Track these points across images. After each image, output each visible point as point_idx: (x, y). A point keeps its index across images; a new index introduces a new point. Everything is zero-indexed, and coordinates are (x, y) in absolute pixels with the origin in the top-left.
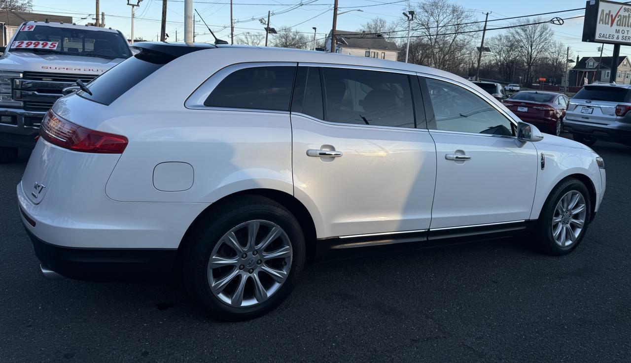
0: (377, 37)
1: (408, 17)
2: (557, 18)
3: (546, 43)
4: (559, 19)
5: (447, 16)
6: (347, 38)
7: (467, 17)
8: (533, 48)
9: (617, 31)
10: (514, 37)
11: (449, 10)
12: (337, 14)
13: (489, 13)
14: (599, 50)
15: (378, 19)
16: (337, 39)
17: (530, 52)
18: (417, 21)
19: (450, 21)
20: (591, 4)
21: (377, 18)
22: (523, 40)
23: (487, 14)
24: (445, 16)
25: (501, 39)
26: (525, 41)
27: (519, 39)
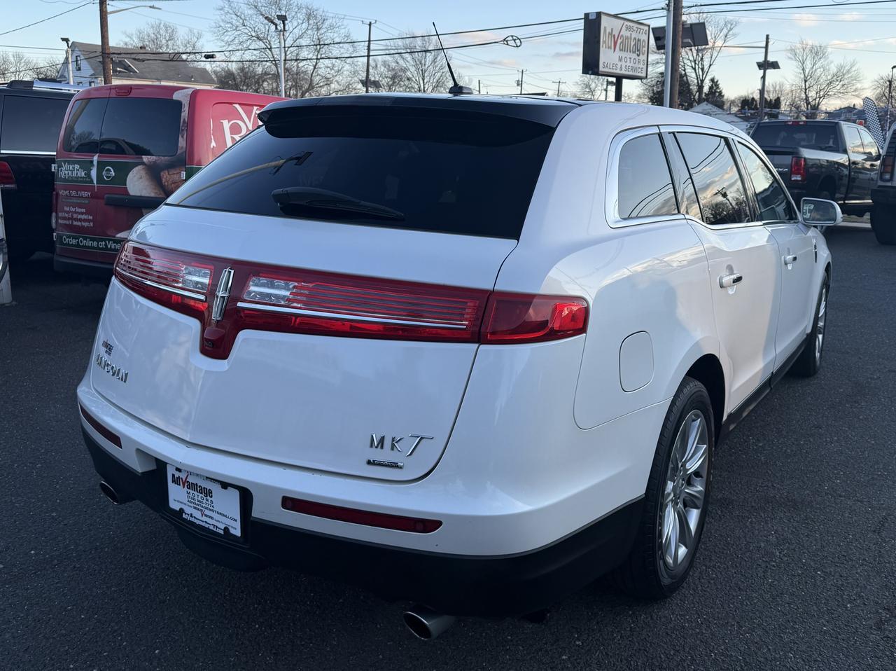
0: (204, 59)
1: (276, 25)
2: (512, 36)
3: (443, 73)
4: (514, 38)
5: (298, 25)
6: (138, 60)
7: (331, 27)
8: (425, 81)
9: (620, 59)
10: (398, 63)
11: (301, 16)
12: (106, 12)
13: (373, 22)
14: (518, 85)
15: (160, 24)
16: (113, 62)
17: (422, 87)
18: (246, 31)
19: (305, 32)
20: (590, 18)
21: (157, 22)
22: (410, 67)
23: (370, 24)
24: (295, 24)
25: (376, 66)
26: (413, 69)
27: (405, 66)
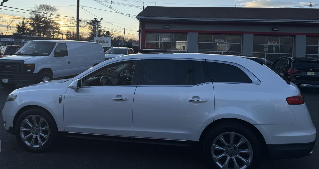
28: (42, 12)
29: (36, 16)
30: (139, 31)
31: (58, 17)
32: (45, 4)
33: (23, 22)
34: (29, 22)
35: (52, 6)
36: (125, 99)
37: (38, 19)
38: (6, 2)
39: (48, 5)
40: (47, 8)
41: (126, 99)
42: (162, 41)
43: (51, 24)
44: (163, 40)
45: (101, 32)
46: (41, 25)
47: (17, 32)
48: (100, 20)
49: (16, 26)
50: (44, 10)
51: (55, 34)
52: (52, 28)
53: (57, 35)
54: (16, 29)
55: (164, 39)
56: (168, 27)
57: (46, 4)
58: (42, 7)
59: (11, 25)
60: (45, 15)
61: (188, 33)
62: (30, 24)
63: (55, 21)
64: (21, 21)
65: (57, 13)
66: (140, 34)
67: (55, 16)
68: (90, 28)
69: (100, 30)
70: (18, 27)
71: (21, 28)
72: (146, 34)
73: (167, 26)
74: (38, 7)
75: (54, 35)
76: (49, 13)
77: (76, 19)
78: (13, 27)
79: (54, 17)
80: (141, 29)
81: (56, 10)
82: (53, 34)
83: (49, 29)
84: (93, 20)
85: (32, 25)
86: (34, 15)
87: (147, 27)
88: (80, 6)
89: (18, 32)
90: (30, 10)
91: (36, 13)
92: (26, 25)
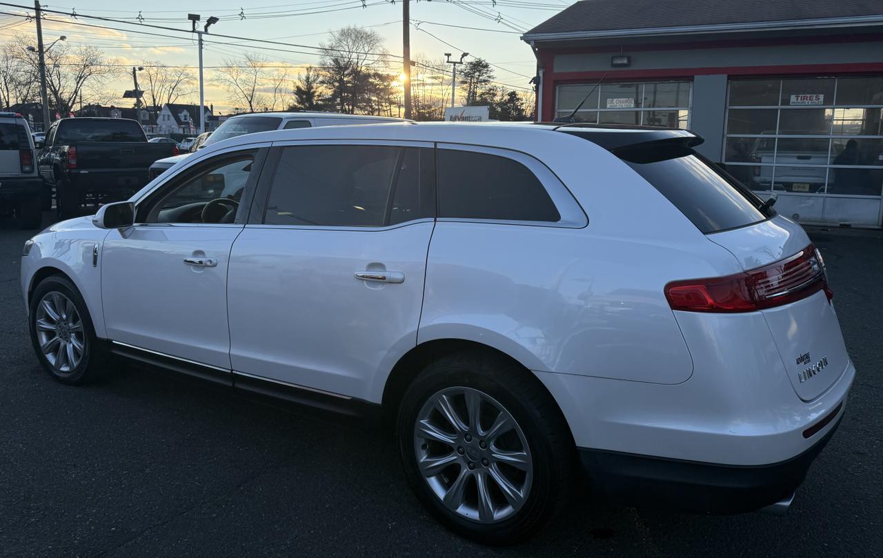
28: (347, 50)
29: (336, 61)
30: (535, 80)
31: (385, 59)
32: (352, 27)
33: (308, 78)
34: (321, 79)
35: (368, 30)
36: (209, 263)
37: (340, 67)
38: (214, 23)
39: (359, 27)
40: (356, 37)
41: (211, 262)
42: (605, 107)
43: (371, 80)
44: (608, 106)
45: (494, 95)
46: (349, 82)
47: (296, 104)
48: (461, 59)
49: (292, 88)
50: (351, 44)
51: (382, 105)
52: (375, 90)
53: (385, 109)
54: (294, 97)
55: (612, 102)
56: (625, 61)
57: (355, 26)
58: (345, 34)
59: (283, 86)
60: (354, 55)
61: (693, 77)
62: (323, 82)
63: (380, 73)
64: (304, 74)
65: (381, 49)
66: (537, 90)
67: (376, 57)
68: (465, 86)
69: (491, 89)
70: (299, 92)
71: (304, 93)
72: (557, 88)
73: (622, 57)
74: (337, 35)
75: (379, 110)
76: (362, 51)
77: (402, 60)
78: (287, 92)
79: (375, 62)
80: (541, 75)
81: (378, 41)
82: (377, 107)
83: (367, 94)
84: (471, 63)
85: (329, 82)
86: (328, 58)
87: (562, 66)
88: (410, 21)
89: (299, 103)
90: (319, 47)
91: (334, 53)
92: (315, 85)
